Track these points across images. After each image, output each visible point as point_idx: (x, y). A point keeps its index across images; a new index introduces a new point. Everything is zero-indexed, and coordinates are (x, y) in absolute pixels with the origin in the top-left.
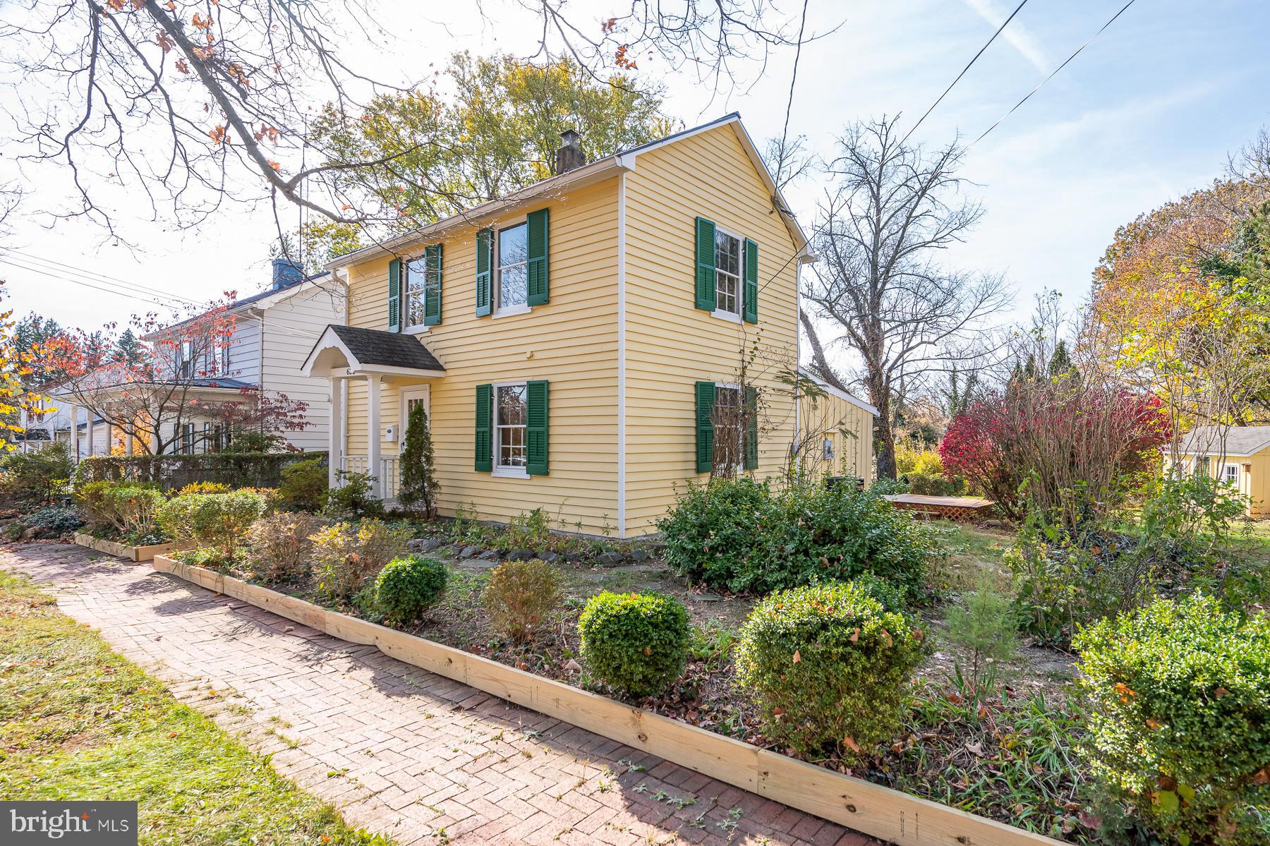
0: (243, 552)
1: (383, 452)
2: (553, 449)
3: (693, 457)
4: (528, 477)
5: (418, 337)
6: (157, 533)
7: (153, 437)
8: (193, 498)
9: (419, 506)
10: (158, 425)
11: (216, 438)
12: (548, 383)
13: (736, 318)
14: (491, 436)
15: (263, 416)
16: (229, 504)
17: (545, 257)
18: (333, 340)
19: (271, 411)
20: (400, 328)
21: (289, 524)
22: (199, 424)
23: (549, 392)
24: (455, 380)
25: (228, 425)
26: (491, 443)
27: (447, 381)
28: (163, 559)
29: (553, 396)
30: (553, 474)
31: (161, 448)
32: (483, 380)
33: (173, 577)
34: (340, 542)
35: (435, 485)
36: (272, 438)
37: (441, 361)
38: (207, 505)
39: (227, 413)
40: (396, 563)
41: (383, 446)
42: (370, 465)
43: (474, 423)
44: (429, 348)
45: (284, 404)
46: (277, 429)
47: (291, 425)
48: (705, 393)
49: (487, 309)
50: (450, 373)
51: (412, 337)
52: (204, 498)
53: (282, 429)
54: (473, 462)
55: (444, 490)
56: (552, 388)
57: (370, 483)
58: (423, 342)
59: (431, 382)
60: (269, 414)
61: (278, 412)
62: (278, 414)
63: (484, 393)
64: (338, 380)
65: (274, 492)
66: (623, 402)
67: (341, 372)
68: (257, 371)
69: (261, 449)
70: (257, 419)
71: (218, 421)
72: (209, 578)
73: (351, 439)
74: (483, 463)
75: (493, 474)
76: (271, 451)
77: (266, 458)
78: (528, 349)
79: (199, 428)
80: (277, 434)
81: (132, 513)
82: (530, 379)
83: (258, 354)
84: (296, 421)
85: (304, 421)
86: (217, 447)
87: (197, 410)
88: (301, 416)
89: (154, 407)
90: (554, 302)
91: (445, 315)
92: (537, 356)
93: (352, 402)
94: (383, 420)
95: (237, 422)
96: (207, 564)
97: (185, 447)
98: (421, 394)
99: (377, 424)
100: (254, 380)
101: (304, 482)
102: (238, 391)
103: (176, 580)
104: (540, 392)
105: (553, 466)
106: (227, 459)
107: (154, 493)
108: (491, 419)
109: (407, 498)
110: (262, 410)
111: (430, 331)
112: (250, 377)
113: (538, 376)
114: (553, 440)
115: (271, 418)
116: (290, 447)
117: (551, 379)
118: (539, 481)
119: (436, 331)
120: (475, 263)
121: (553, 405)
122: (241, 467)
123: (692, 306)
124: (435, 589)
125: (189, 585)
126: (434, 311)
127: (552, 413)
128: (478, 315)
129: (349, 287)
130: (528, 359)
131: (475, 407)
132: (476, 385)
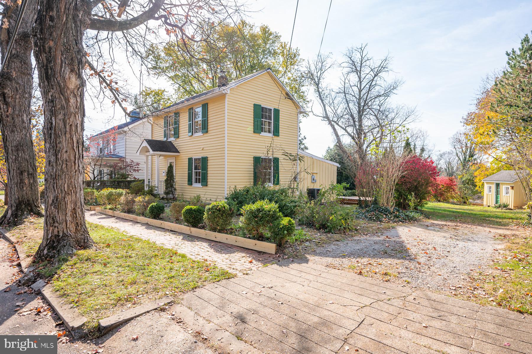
0: (119, 206)
1: (160, 179)
2: (208, 178)
3: (253, 181)
4: (202, 186)
5: (172, 142)
6: (96, 202)
7: (92, 174)
8: (106, 192)
9: (171, 196)
10: (94, 170)
11: (110, 175)
12: (207, 157)
13: (271, 135)
14: (192, 174)
15: (126, 167)
16: (115, 192)
17: (206, 118)
18: (145, 144)
19: (128, 166)
20: (167, 139)
21: (130, 197)
22: (106, 170)
23: (207, 160)
24: (182, 156)
25: (115, 170)
26: (192, 176)
27: (180, 156)
28: (98, 208)
29: (209, 161)
30: (209, 186)
31: (95, 178)
32: (190, 156)
33: (101, 213)
34: (141, 200)
35: (175, 189)
36: (129, 175)
37: (179, 150)
38: (110, 193)
39: (114, 166)
40: (153, 204)
41: (160, 177)
42: (156, 183)
43: (187, 170)
44: (175, 146)
45: (132, 163)
46: (130, 171)
47: (135, 170)
48: (257, 160)
49: (190, 134)
50: (181, 154)
51: (170, 142)
52: (109, 191)
53: (132, 172)
54: (187, 182)
55: (178, 191)
56: (208, 159)
57: (156, 189)
58: (174, 143)
59: (176, 157)
60: (128, 167)
61: (130, 166)
62: (131, 167)
63: (190, 160)
64: (147, 156)
65: (128, 190)
66: (226, 163)
67: (148, 154)
68: (124, 152)
69: (125, 178)
70: (124, 168)
71: (112, 169)
72: (110, 212)
73: (153, 175)
74: (190, 183)
75: (193, 186)
76: (129, 179)
77: (127, 181)
78: (202, 147)
79: (105, 171)
80: (130, 173)
81: (89, 197)
82: (202, 156)
83: (124, 146)
84: (136, 169)
85: (139, 169)
86: (111, 178)
87: (105, 166)
88: (138, 167)
89: (92, 164)
90: (209, 132)
91: (180, 135)
92: (204, 149)
94: (160, 169)
95: (117, 169)
96: (110, 209)
97: (101, 178)
98: (173, 160)
99: (158, 170)
100: (123, 155)
101: (137, 188)
102: (118, 159)
103: (102, 213)
104: (205, 160)
105: (209, 183)
106: (115, 181)
107: (95, 191)
108: (192, 169)
109: (167, 193)
110: (126, 165)
111: (176, 140)
112: (122, 154)
113: (204, 155)
114: (208, 175)
115: (128, 168)
116: (134, 178)
117: (208, 156)
118: (205, 188)
119: (177, 140)
120: (188, 119)
121: (208, 164)
122: (119, 184)
123: (253, 132)
124: (161, 210)
125: (105, 214)
126: (177, 134)
127: (208, 167)
128: (189, 136)
129: (152, 124)
130: (202, 150)
131: (188, 165)
132: (188, 158)
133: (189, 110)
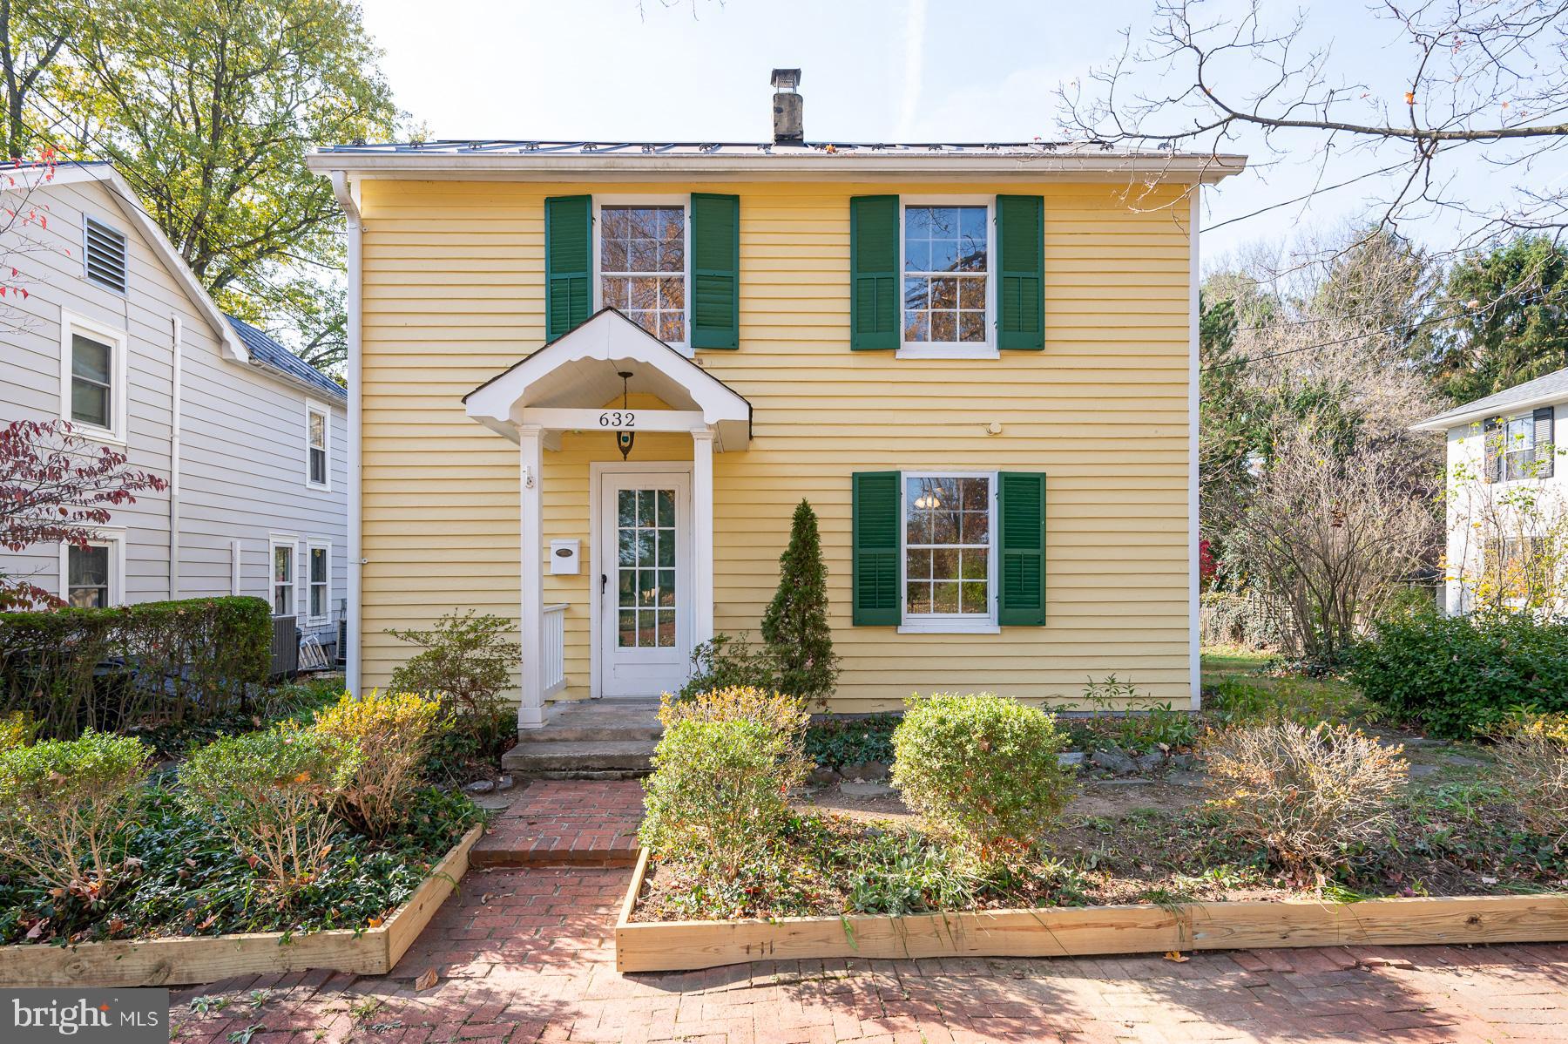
2: (1051, 583)
4: (995, 629)
12: (1045, 478)
17: (1038, 276)
23: (1046, 492)
29: (1052, 499)
32: (868, 463)
43: (846, 540)
54: (847, 610)
56: (1050, 484)
73: (371, 571)
75: (901, 629)
78: (993, 419)
82: (996, 469)
91: (747, 334)
104: (1026, 491)
105: (1053, 611)
111: (698, 359)
113: (1020, 463)
114: (1051, 568)
117: (1049, 471)
118: (1021, 635)
127: (1051, 526)
128: (858, 346)
129: (362, 222)
130: (992, 435)
131: (847, 512)
132: (849, 472)
133: (856, 201)
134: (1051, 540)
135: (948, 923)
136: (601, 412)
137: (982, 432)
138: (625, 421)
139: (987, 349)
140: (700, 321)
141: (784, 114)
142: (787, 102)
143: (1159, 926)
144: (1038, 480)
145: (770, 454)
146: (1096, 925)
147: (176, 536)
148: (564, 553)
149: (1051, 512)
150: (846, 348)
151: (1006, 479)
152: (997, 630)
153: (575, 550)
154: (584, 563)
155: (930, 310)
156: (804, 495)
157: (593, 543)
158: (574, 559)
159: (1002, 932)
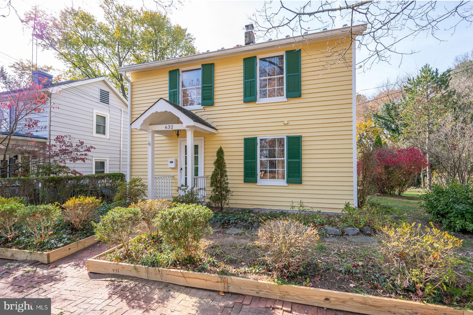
12: (301, 137)
14: (256, 164)
17: (299, 74)
18: (165, 108)
23: (301, 141)
24: (225, 135)
26: (256, 168)
27: (216, 135)
29: (304, 144)
30: (304, 183)
32: (250, 135)
50: (220, 131)
54: (242, 178)
56: (303, 139)
59: (205, 136)
64: (153, 132)
73: (133, 167)
74: (251, 178)
75: (257, 184)
78: (285, 120)
82: (288, 135)
90: (303, 96)
91: (216, 101)
92: (292, 123)
93: (134, 147)
104: (296, 141)
105: (304, 179)
108: (256, 155)
111: (204, 109)
113: (294, 133)
114: (303, 166)
117: (303, 135)
118: (295, 187)
119: (208, 109)
120: (242, 74)
126: (209, 98)
127: (303, 152)
128: (246, 101)
129: (132, 83)
130: (285, 125)
131: (243, 149)
132: (243, 138)
133: (245, 60)
134: (303, 157)
135: (159, 271)
136: (165, 125)
137: (282, 124)
138: (171, 127)
139: (284, 99)
140: (204, 99)
141: (248, 37)
142: (248, 34)
143: (218, 282)
144: (299, 138)
145: (222, 134)
146: (200, 279)
147: (121, 159)
148: (172, 162)
149: (303, 148)
150: (242, 102)
151: (289, 138)
152: (287, 185)
153: (174, 161)
154: (177, 165)
155: (268, 88)
156: (221, 145)
157: (178, 159)
158: (173, 164)
159: (173, 276)
